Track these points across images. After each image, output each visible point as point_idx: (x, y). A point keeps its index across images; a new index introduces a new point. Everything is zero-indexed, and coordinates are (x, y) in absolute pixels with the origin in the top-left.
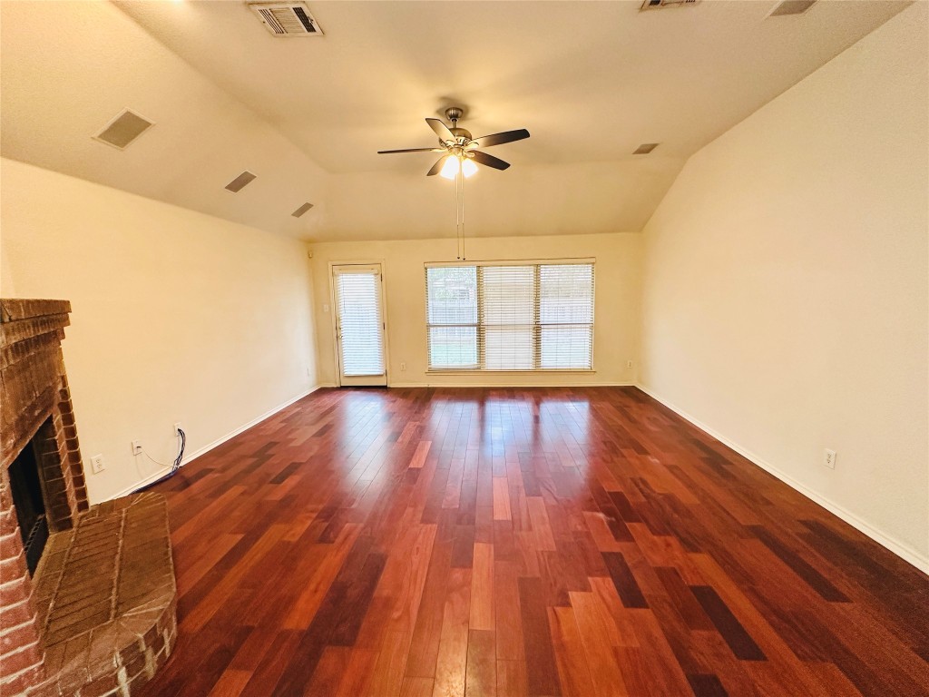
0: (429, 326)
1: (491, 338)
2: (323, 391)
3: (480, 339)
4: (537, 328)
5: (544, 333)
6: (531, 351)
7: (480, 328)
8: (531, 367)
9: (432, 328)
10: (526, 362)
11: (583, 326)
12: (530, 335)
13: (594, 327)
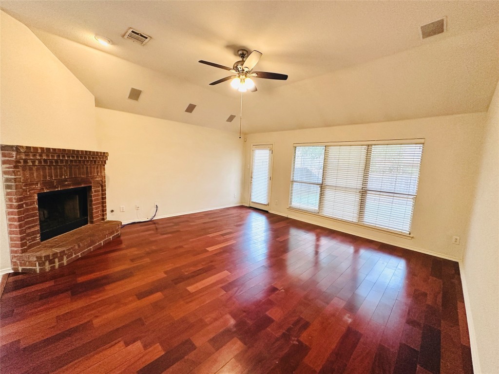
0: (293, 181)
1: (329, 194)
2: (242, 207)
3: (322, 194)
4: (364, 192)
5: (370, 197)
6: (356, 209)
7: (322, 186)
8: (355, 220)
9: (294, 183)
10: (352, 216)
11: (405, 196)
12: (357, 198)
13: (416, 199)
